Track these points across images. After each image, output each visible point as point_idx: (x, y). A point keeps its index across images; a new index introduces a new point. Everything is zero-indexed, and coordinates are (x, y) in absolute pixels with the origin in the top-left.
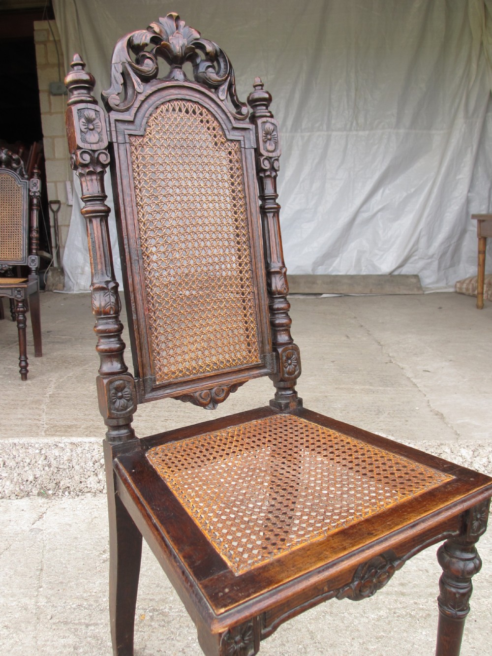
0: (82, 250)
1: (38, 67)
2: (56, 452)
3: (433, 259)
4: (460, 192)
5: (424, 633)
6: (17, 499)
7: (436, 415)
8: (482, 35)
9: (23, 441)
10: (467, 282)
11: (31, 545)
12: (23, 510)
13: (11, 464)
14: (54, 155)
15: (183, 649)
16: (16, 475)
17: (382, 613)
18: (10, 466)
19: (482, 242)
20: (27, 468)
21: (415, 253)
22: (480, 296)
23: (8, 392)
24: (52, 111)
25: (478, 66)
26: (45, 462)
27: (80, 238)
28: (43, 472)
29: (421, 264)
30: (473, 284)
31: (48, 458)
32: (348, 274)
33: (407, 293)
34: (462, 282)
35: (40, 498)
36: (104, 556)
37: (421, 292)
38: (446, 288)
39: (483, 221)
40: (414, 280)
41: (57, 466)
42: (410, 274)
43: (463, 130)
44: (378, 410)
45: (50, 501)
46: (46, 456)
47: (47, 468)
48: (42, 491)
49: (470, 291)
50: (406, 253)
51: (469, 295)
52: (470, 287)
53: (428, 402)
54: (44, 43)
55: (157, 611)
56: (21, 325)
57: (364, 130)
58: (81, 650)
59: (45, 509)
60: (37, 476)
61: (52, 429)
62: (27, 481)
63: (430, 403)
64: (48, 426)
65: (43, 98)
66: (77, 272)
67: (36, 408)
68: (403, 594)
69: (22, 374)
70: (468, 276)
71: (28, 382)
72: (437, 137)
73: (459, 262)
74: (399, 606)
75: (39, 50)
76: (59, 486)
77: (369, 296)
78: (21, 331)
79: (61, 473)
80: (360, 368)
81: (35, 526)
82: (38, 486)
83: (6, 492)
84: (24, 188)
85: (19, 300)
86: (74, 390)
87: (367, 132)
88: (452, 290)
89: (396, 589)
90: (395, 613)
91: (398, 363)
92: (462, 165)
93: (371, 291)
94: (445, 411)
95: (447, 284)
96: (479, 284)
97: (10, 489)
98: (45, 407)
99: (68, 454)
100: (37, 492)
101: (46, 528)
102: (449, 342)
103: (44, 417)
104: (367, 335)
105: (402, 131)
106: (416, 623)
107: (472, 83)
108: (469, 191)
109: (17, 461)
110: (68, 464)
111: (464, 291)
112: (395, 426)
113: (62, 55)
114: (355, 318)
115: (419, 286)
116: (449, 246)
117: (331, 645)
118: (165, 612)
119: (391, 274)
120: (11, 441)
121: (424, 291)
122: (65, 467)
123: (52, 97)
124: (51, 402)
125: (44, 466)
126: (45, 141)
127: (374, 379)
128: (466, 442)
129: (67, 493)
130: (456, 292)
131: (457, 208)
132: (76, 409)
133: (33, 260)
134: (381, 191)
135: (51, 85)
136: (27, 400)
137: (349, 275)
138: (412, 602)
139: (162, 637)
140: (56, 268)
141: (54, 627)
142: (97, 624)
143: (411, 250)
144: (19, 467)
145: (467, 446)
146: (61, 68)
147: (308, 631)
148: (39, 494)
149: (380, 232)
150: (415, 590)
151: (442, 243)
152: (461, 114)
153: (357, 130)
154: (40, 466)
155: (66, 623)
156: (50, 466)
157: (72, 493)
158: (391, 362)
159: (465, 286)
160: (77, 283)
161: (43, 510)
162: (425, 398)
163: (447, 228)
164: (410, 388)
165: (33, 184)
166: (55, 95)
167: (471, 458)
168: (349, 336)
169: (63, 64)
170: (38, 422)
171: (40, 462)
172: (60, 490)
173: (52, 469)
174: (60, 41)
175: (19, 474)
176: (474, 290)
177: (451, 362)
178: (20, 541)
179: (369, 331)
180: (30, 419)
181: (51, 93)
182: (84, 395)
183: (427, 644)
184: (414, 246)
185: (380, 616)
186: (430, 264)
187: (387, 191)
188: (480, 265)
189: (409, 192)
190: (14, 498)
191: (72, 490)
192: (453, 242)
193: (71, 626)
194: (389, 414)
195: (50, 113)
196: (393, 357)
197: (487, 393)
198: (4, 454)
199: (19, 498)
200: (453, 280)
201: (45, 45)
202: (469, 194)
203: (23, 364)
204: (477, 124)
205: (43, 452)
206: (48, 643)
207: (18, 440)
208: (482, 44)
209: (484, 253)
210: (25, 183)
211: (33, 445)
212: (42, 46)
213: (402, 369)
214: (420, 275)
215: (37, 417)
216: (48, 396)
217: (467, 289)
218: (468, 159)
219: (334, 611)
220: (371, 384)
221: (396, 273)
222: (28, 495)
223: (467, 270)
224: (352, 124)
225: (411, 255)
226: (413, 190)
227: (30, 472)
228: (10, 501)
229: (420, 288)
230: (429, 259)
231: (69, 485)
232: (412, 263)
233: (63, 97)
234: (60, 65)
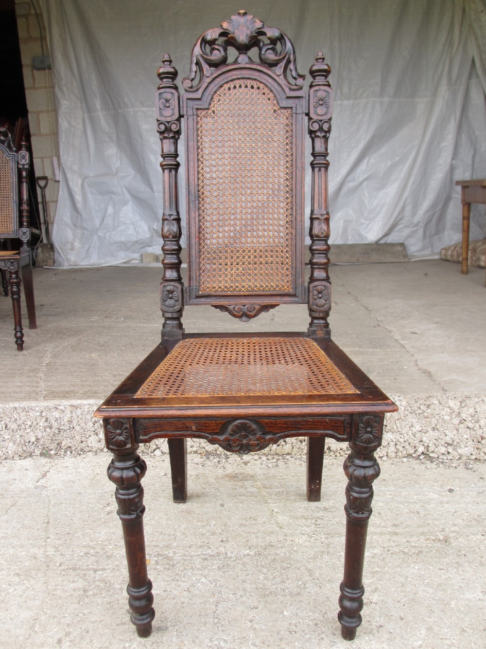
0: (71, 225)
1: (20, 41)
2: (56, 414)
3: (418, 227)
4: (444, 160)
5: (416, 568)
6: (20, 459)
7: (424, 373)
8: (464, 1)
9: (23, 405)
10: (452, 248)
11: (36, 501)
12: (27, 470)
13: (13, 426)
14: (40, 130)
15: (188, 589)
16: (18, 436)
17: (376, 551)
18: (12, 429)
19: (466, 208)
20: (29, 430)
21: (400, 222)
22: (464, 262)
23: (5, 362)
24: (36, 86)
25: (461, 32)
26: (46, 424)
27: (69, 214)
28: (44, 433)
29: (407, 232)
30: (457, 251)
31: (49, 420)
32: (335, 243)
33: (393, 261)
34: (447, 249)
35: (43, 458)
36: (107, 509)
37: (407, 260)
38: (431, 255)
39: (467, 187)
40: (400, 248)
41: (58, 427)
42: (396, 242)
43: (446, 97)
44: (368, 370)
45: (52, 460)
46: (47, 418)
47: (48, 429)
48: (44, 451)
49: (455, 258)
50: (391, 222)
51: (454, 262)
52: (455, 253)
53: (416, 361)
54: (26, 16)
55: (161, 555)
56: (15, 296)
57: (348, 99)
58: (91, 593)
59: (48, 468)
60: (39, 437)
61: (51, 395)
62: (29, 442)
63: (418, 362)
64: (47, 392)
65: (27, 73)
66: (66, 248)
67: (34, 376)
68: (396, 534)
69: (18, 345)
70: (453, 243)
71: (24, 352)
72: (421, 105)
73: (444, 230)
74: (393, 544)
75: (21, 24)
76: (60, 446)
77: (357, 265)
78: (15, 302)
79: (62, 434)
80: (349, 332)
81: (39, 484)
82: (40, 447)
83: (10, 453)
84: (12, 161)
85: (13, 271)
86: (70, 359)
87: (351, 102)
88: (437, 257)
89: (389, 530)
90: (388, 551)
91: (386, 326)
92: (446, 133)
93: (358, 260)
94: (432, 369)
95: (432, 251)
96: (464, 250)
97: (13, 450)
98: (42, 375)
99: (68, 415)
100: (39, 452)
101: (51, 485)
102: (435, 305)
103: (42, 384)
104: (355, 301)
105: (386, 100)
106: (409, 559)
107: (454, 51)
108: (453, 159)
109: (18, 423)
110: (68, 425)
111: (449, 258)
112: (384, 384)
113: (44, 28)
114: (343, 285)
115: (404, 254)
116: (434, 214)
117: (329, 581)
118: (170, 557)
119: (377, 242)
120: (12, 405)
121: (410, 259)
122: (66, 428)
123: (35, 72)
124: (48, 370)
125: (45, 427)
126: (30, 117)
127: (363, 342)
128: (454, 394)
129: (68, 453)
130: (441, 259)
131: (441, 175)
132: (73, 376)
133: (24, 232)
134: (366, 160)
135: (34, 59)
136: (24, 369)
137: (336, 245)
138: (404, 540)
139: (167, 579)
140: (45, 244)
141: (63, 573)
142: (104, 569)
143: (397, 218)
144: (20, 430)
145: (455, 398)
146: (44, 42)
147: (307, 569)
148: (42, 454)
149: (366, 201)
150: (407, 529)
151: (427, 211)
152: (444, 81)
153: (341, 100)
154: (41, 428)
155: (75, 569)
156: (51, 428)
157: (73, 452)
158: (379, 326)
159: (449, 252)
160: (67, 259)
161: (46, 469)
162: (413, 358)
163: (432, 196)
164: (399, 349)
165: (22, 157)
166: (38, 69)
167: (458, 409)
168: (337, 302)
169: (46, 37)
170: (36, 389)
171: (41, 424)
172: (62, 450)
173: (53, 430)
174: (41, 14)
175: (21, 436)
176: (458, 257)
177: (438, 324)
178: (25, 498)
179: (356, 297)
180: (28, 386)
181: (35, 67)
182: (80, 363)
183: (420, 577)
184: (399, 214)
185: (375, 554)
186: (415, 232)
187: (372, 161)
188: (465, 231)
189: (394, 161)
190: (17, 459)
191: (73, 449)
192: (438, 209)
193: (79, 571)
194: (378, 373)
195: (34, 88)
196: (381, 321)
197: (472, 351)
198: (6, 418)
199: (22, 458)
200: (439, 247)
201: (27, 19)
202: (453, 162)
203: (19, 334)
204: (460, 91)
205: (44, 414)
206: (59, 587)
207: (18, 404)
208: (464, 10)
209: (468, 218)
210: (13, 156)
211: (33, 408)
212: (24, 20)
213: (390, 331)
214: (406, 243)
215: (35, 384)
216: (44, 364)
217: (452, 256)
218: (452, 126)
219: (331, 550)
220: (360, 346)
221: (382, 242)
222: (31, 456)
223: (452, 237)
224: (336, 94)
225: (397, 223)
226: (397, 159)
227: (32, 434)
228: (13, 461)
229: (406, 256)
230: (414, 227)
231: (70, 445)
232: (397, 231)
233: (47, 71)
234: (42, 38)
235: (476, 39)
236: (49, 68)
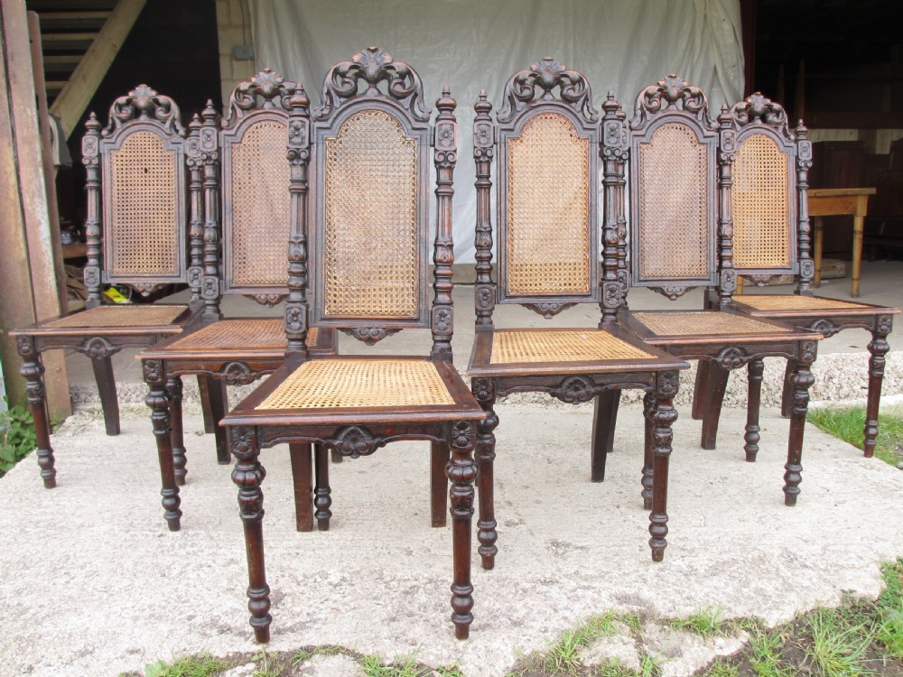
1: (219, 27)
8: (705, 8)
24: (235, 77)
25: (702, 40)
54: (228, 2)
65: (224, 64)
75: (221, 9)
107: (696, 58)
113: (249, 14)
123: (234, 62)
135: (234, 49)
146: (247, 31)
166: (239, 60)
169: (250, 25)
181: (234, 57)
195: (231, 79)
201: (228, 5)
208: (705, 16)
212: (225, 6)
233: (249, 62)
234: (246, 26)
235: (718, 47)
236: (252, 59)
